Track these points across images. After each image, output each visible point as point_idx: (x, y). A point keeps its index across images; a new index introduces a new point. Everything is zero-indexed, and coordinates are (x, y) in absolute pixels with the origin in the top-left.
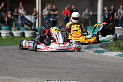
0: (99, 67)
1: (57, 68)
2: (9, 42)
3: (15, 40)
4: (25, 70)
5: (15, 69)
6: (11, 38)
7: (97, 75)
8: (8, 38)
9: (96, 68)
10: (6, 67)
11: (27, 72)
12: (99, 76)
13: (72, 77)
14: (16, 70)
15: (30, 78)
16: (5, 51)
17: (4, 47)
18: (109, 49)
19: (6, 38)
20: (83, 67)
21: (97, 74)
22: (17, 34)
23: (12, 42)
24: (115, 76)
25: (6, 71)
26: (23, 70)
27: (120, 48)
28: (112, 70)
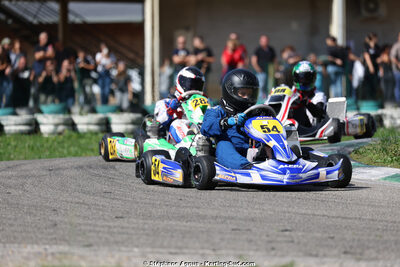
0: (334, 214)
1: (204, 217)
2: (63, 147)
3: (83, 141)
4: (110, 227)
5: (80, 224)
6: (70, 137)
7: (326, 235)
8: (61, 137)
9: (324, 216)
10: (50, 218)
11: (115, 230)
12: (332, 238)
13: (250, 241)
14: (83, 227)
15: (123, 249)
16: (48, 173)
17: (47, 163)
18: (365, 160)
19: (53, 137)
20: (284, 212)
21: (325, 232)
22: (88, 124)
23: (72, 149)
24: (381, 237)
25: (52, 231)
26: (103, 227)
27: (395, 155)
28: (373, 220)
